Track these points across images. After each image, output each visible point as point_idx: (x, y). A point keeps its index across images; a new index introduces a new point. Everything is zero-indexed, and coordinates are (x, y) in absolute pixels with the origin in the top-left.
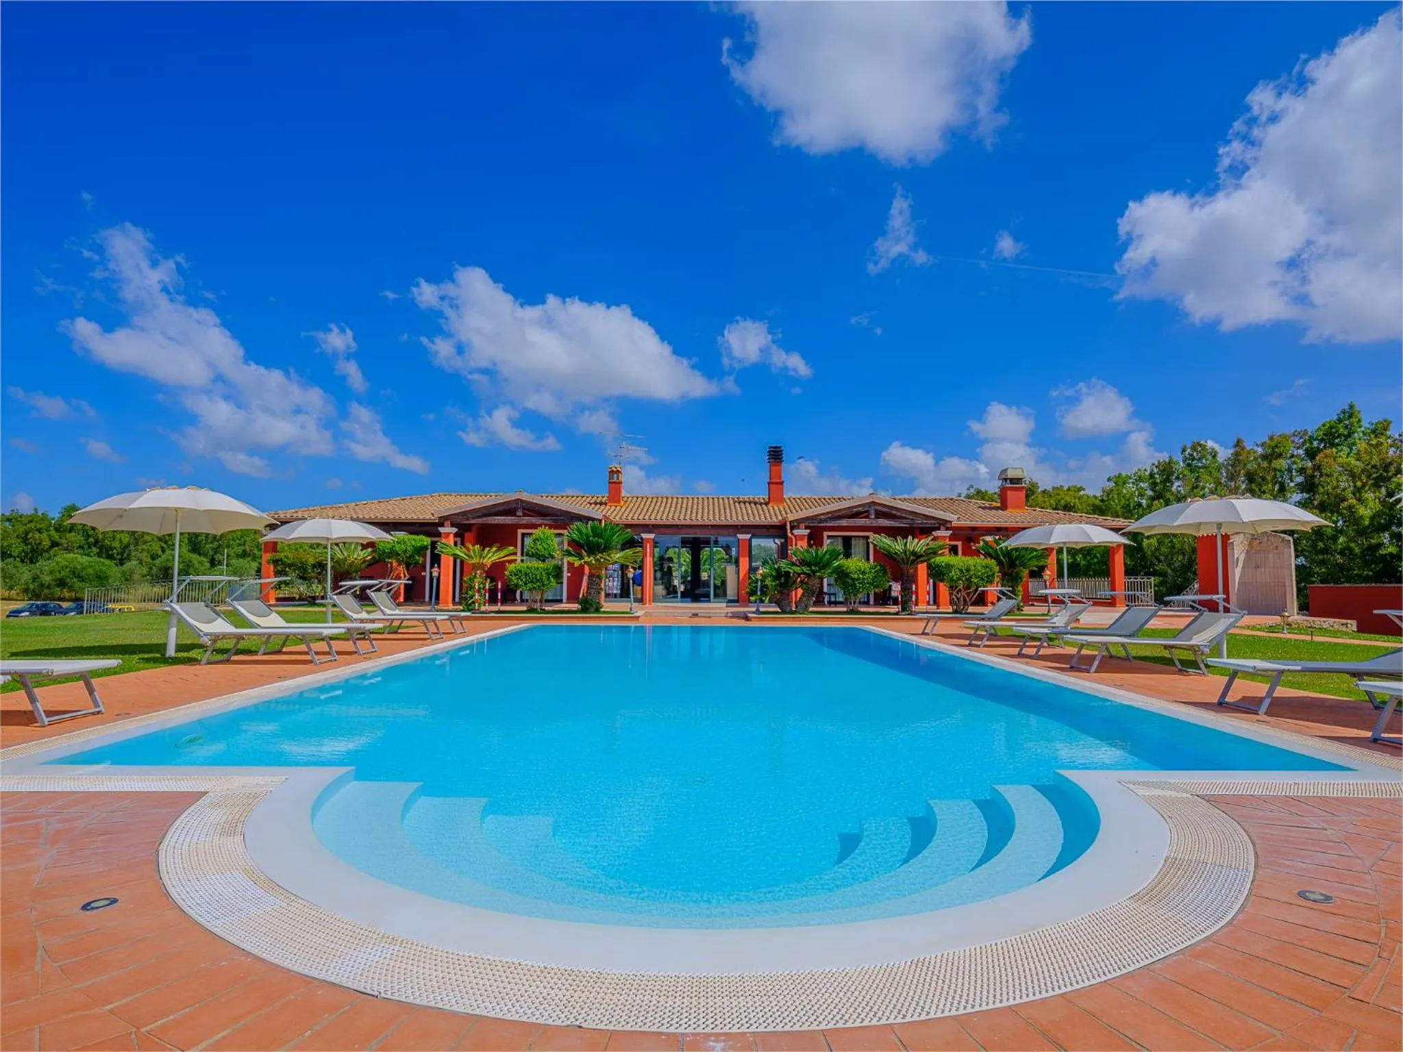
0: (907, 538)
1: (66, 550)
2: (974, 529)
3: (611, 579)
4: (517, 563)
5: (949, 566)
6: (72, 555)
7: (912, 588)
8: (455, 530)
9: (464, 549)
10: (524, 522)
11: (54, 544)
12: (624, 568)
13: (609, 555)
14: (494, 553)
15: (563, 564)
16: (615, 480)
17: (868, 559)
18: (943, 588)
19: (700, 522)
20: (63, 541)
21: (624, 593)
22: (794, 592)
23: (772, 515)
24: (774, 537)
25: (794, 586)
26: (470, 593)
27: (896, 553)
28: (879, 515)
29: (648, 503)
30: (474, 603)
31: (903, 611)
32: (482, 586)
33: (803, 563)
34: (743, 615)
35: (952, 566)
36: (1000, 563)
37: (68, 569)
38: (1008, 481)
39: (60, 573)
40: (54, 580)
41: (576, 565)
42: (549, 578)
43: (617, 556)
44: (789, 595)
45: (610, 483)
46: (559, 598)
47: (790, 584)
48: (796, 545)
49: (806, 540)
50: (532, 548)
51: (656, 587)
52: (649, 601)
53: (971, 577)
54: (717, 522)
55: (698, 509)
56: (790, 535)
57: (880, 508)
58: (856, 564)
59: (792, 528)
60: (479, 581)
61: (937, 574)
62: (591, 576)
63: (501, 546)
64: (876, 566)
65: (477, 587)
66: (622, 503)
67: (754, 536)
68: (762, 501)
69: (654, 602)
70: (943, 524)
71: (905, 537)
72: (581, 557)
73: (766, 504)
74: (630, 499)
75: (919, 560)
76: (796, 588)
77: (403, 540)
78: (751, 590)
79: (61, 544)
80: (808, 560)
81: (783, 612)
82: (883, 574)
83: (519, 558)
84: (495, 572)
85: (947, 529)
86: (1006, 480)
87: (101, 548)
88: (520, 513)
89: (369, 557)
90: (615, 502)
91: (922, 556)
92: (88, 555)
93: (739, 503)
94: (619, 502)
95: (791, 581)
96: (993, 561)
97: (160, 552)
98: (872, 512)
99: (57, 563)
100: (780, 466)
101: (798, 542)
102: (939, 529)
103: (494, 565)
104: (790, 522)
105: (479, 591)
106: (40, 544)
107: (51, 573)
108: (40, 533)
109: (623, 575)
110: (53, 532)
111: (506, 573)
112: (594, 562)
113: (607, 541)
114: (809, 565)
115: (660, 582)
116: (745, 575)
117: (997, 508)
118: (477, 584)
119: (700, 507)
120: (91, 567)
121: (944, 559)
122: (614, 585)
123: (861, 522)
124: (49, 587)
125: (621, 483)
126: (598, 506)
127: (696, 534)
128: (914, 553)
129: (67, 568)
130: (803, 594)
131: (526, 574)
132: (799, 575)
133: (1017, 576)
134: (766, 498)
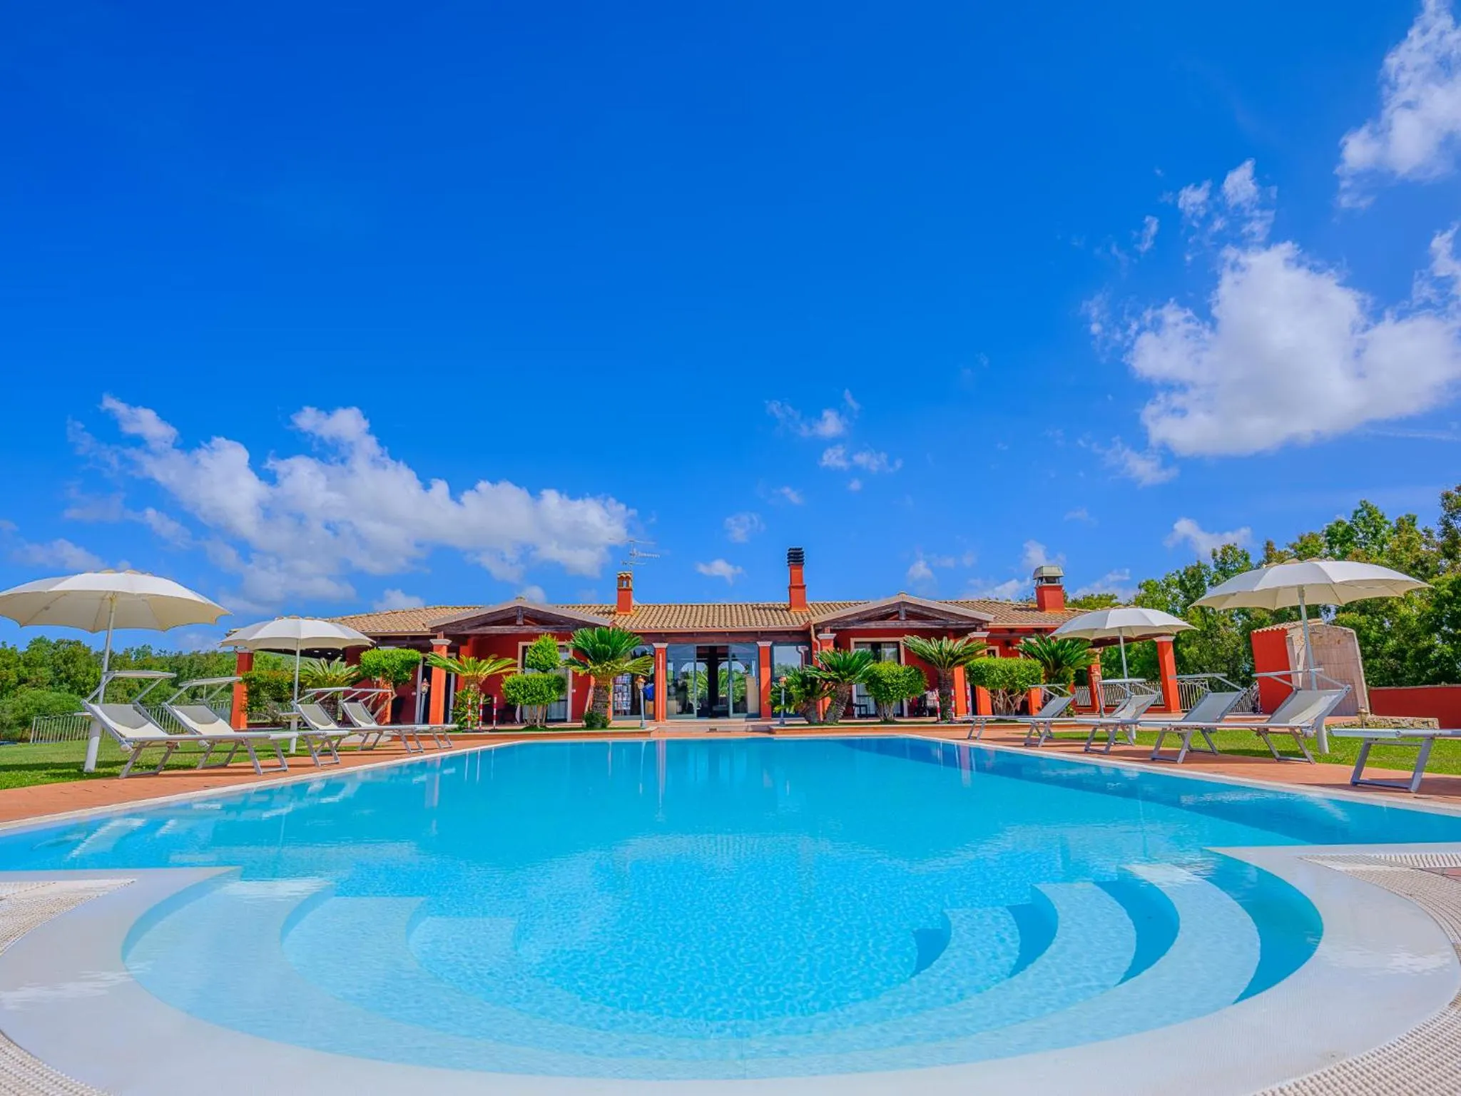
0: (941, 639)
1: (34, 686)
2: (1011, 630)
3: (620, 694)
4: (516, 674)
5: (990, 668)
6: (39, 692)
7: (951, 694)
8: (448, 642)
9: (458, 663)
10: (524, 631)
11: (23, 681)
12: (634, 678)
13: (617, 664)
14: (491, 665)
15: (567, 675)
16: (625, 587)
17: (899, 662)
18: (984, 693)
19: (717, 629)
20: (32, 677)
21: (635, 710)
22: (821, 701)
23: (794, 621)
24: (797, 644)
25: (822, 695)
26: (463, 709)
27: (931, 655)
28: (911, 616)
29: (660, 612)
30: (466, 720)
31: (942, 719)
32: (475, 702)
33: (831, 667)
34: (766, 729)
35: (994, 668)
36: (1045, 663)
37: (34, 706)
38: (1044, 580)
39: (24, 710)
40: (15, 719)
41: (580, 675)
42: (550, 691)
43: (627, 665)
44: (816, 704)
45: (619, 590)
46: (563, 717)
47: (816, 691)
48: (821, 649)
49: (832, 644)
50: (533, 658)
51: (669, 702)
52: (663, 717)
53: (1015, 679)
54: (737, 629)
55: (714, 616)
56: (814, 639)
57: (910, 609)
58: (888, 667)
59: (817, 632)
60: (472, 696)
61: (976, 677)
62: (597, 687)
63: (498, 658)
64: (910, 670)
65: (470, 703)
66: (632, 611)
67: (775, 643)
68: (783, 607)
69: (667, 718)
70: (979, 624)
71: (940, 638)
72: (586, 667)
73: (788, 610)
74: (641, 608)
75: (957, 661)
76: (824, 698)
77: (391, 654)
78: (775, 701)
79: (31, 680)
80: (835, 663)
81: (811, 723)
82: (919, 678)
83: (519, 669)
84: (491, 685)
85: (984, 630)
86: (1041, 579)
87: (73, 683)
88: (520, 622)
89: (354, 675)
90: (623, 611)
91: (959, 657)
92: (59, 691)
93: (759, 609)
94: (629, 611)
95: (818, 688)
96: (1038, 661)
97: (137, 688)
98: (903, 613)
99: (22, 700)
100: (801, 568)
101: (824, 647)
102: (974, 630)
103: (490, 677)
104: (815, 625)
105: (472, 707)
106: (6, 680)
107: (14, 710)
108: (7, 669)
109: (634, 690)
110: (21, 668)
111: (502, 685)
112: (599, 671)
113: (615, 647)
114: (837, 669)
115: (675, 697)
116: (767, 684)
117: (1035, 609)
118: (470, 700)
119: (717, 614)
120: (59, 703)
121: (981, 661)
122: (624, 702)
123: (890, 624)
124: (9, 727)
125: (631, 590)
126: (606, 615)
127: (712, 642)
128: (950, 654)
129: (32, 705)
130: (831, 704)
131: (525, 687)
132: (827, 681)
133: (1065, 677)
134: (787, 603)
